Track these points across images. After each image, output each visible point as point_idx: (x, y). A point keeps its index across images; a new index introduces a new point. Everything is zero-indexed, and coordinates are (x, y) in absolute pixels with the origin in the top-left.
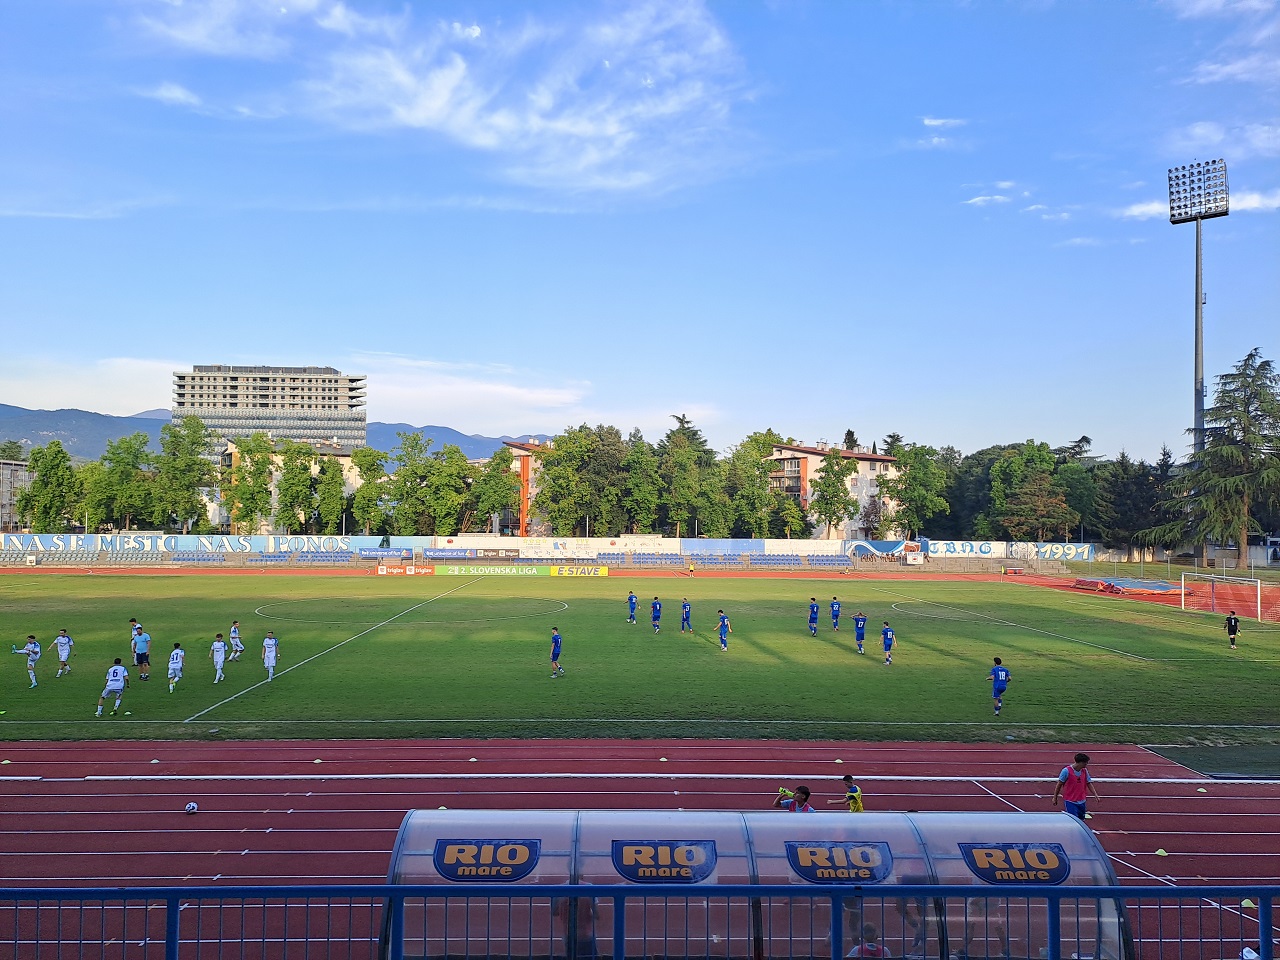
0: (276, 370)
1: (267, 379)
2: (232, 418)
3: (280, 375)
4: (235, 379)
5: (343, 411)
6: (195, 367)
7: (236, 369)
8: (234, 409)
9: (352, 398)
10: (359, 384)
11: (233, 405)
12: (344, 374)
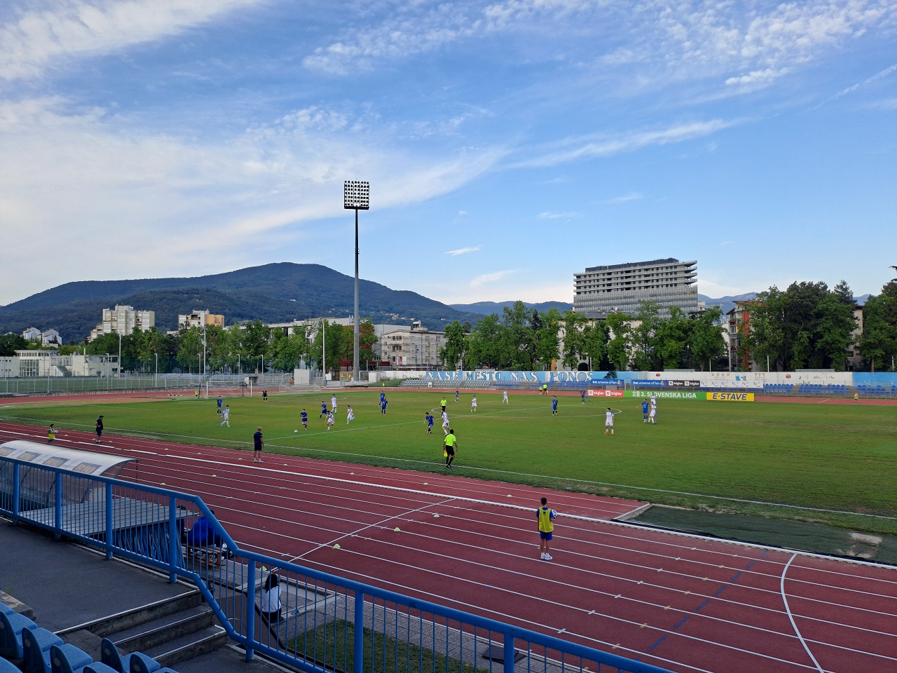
0: (635, 265)
1: (629, 272)
2: (608, 299)
3: (638, 268)
4: (610, 274)
5: (681, 288)
6: (587, 269)
7: (611, 267)
8: (609, 293)
9: (688, 277)
10: (692, 267)
11: (609, 290)
12: (681, 262)
